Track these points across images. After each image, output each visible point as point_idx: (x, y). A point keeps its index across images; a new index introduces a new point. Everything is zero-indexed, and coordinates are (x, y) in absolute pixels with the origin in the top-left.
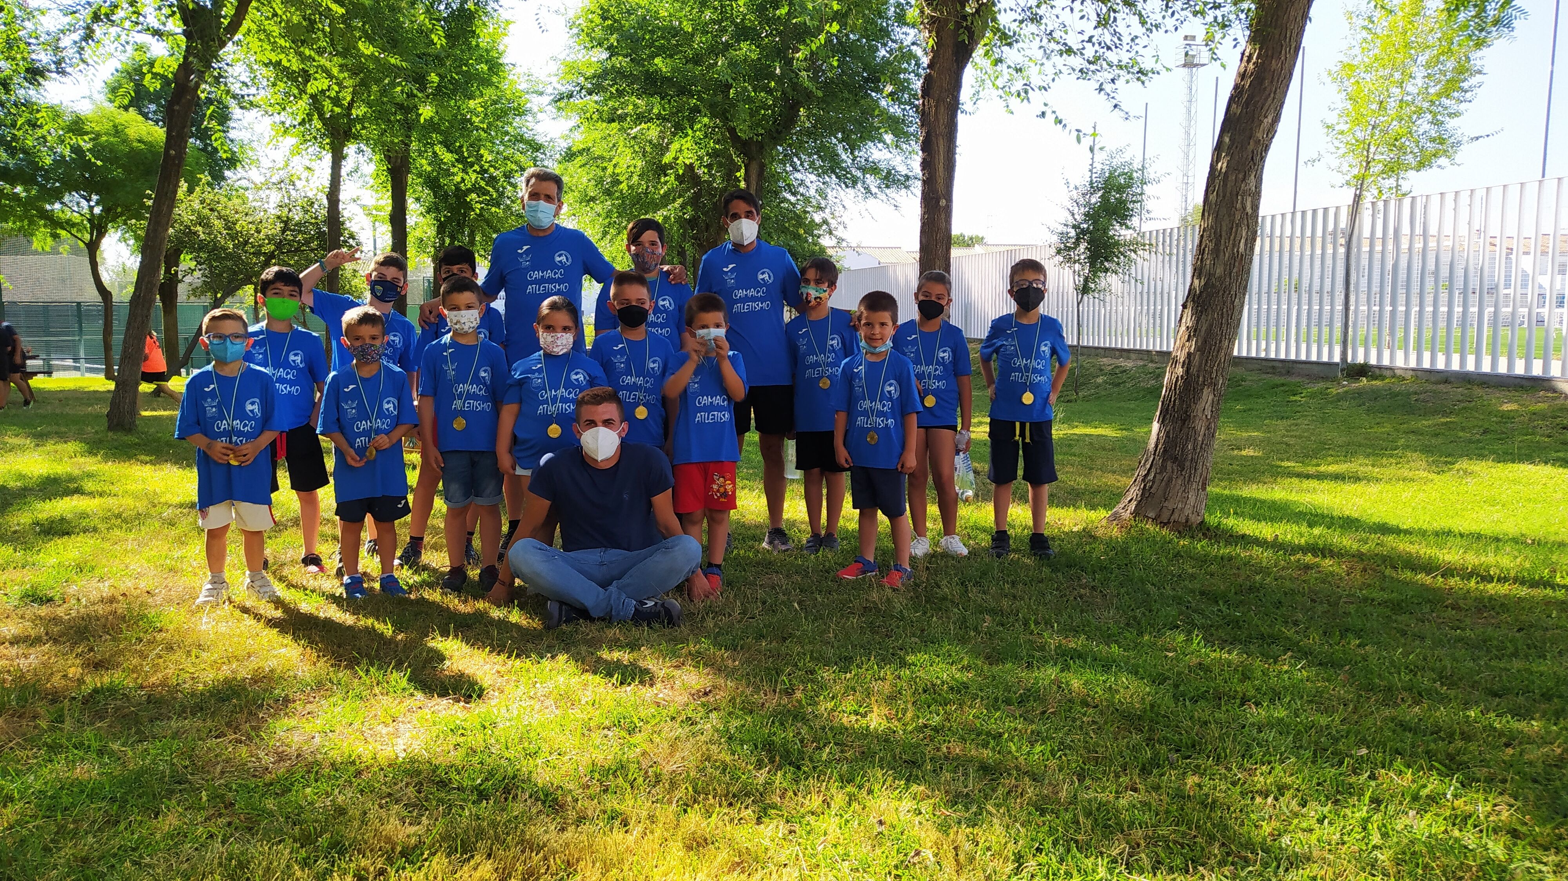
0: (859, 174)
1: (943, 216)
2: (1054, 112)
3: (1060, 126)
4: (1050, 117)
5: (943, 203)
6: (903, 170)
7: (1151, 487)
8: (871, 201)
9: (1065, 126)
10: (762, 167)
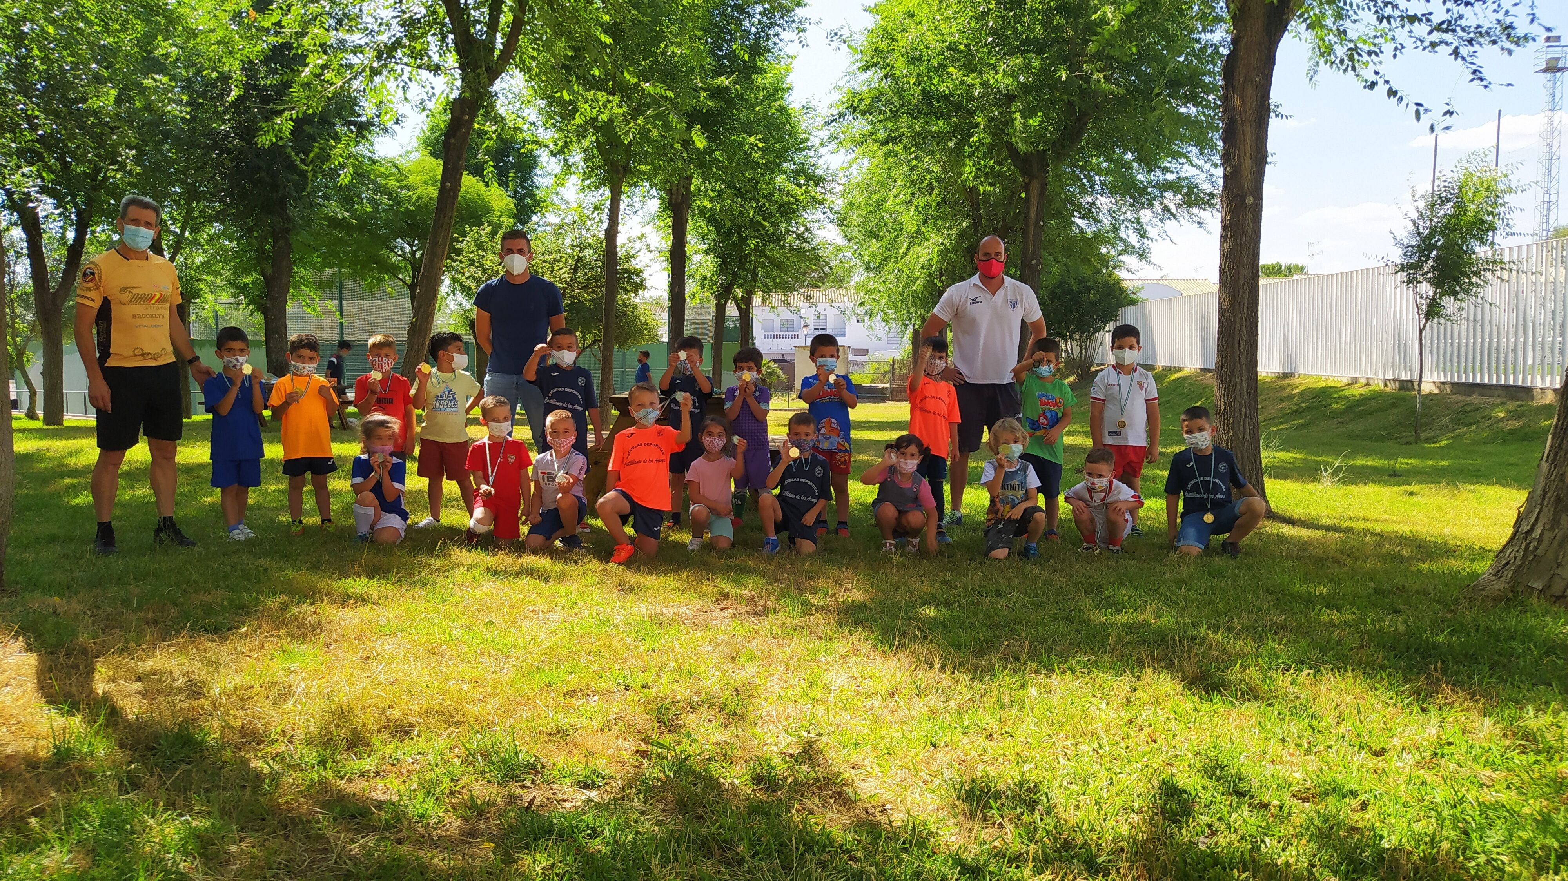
0: (1157, 192)
1: (1250, 216)
2: (1387, 82)
3: (1394, 100)
4: (1382, 89)
5: (1250, 200)
6: (1207, 187)
7: (1536, 548)
8: (1171, 224)
9: (1401, 99)
10: (1044, 186)
